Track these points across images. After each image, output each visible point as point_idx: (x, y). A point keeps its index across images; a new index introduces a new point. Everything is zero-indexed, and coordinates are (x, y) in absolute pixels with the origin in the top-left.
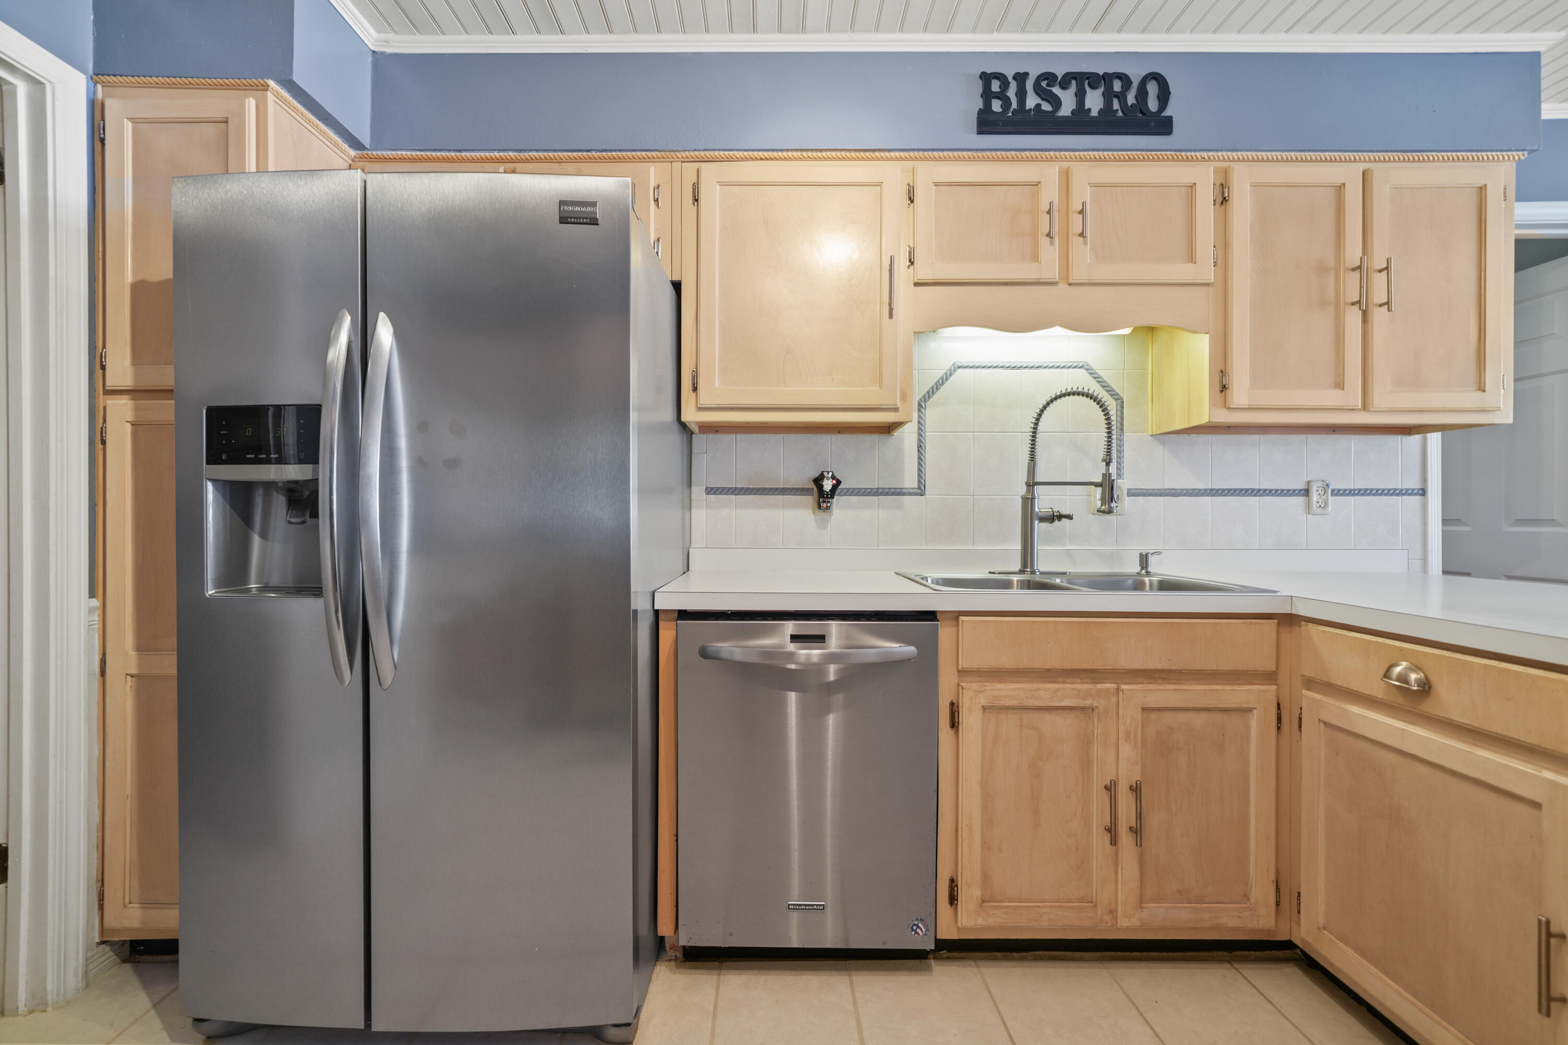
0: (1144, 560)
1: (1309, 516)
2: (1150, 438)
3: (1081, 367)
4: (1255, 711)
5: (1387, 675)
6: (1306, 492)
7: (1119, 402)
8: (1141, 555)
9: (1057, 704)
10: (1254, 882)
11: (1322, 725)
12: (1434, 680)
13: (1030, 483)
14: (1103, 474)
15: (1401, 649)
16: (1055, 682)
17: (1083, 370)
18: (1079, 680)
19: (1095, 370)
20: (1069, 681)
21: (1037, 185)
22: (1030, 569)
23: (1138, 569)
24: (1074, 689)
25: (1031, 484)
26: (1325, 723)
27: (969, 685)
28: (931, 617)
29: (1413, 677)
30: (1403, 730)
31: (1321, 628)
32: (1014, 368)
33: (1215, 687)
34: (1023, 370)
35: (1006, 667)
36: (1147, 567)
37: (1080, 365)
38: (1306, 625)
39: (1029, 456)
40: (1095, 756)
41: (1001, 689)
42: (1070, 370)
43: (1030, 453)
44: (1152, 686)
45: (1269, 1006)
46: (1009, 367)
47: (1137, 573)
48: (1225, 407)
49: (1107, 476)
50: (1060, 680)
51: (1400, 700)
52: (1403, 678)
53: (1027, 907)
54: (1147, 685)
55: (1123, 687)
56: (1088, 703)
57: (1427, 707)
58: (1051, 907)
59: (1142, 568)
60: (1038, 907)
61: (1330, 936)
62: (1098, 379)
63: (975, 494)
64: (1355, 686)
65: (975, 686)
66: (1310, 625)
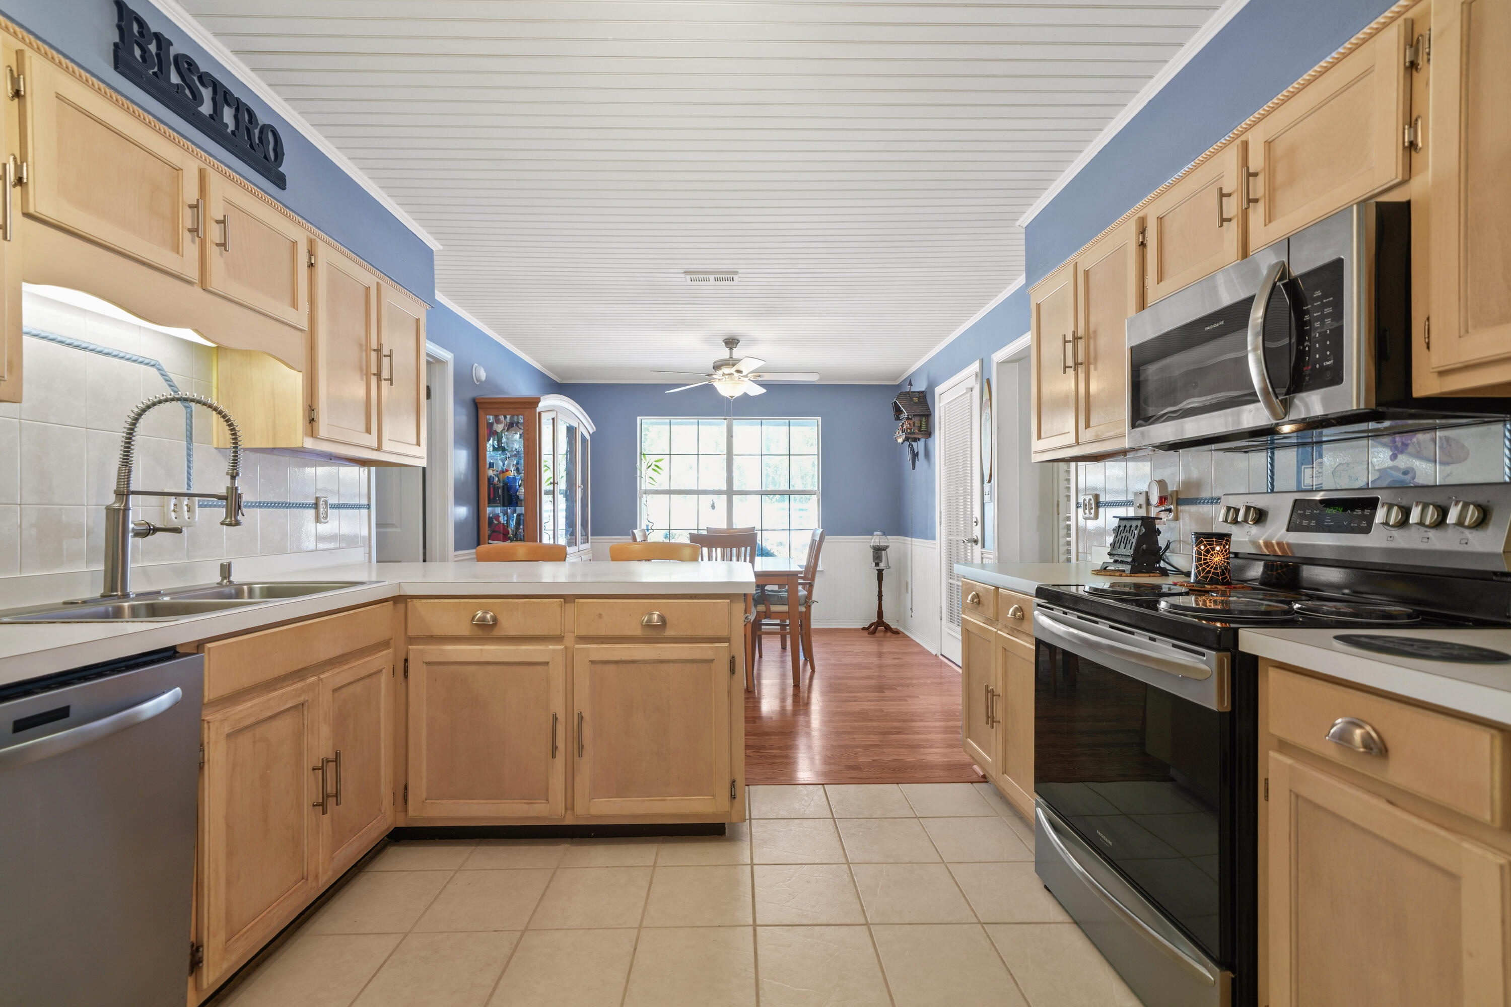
0: (226, 570)
1: (318, 524)
2: (215, 451)
3: (153, 366)
4: (384, 670)
5: (473, 620)
6: (316, 506)
7: (189, 410)
8: (222, 565)
9: (282, 709)
10: (384, 797)
11: (425, 665)
12: (499, 617)
13: (123, 491)
14: (228, 487)
15: (480, 603)
16: (276, 690)
17: (155, 369)
18: (291, 682)
19: (166, 372)
20: (284, 685)
21: (177, 170)
22: (121, 591)
23: (219, 579)
24: (293, 690)
25: (124, 493)
26: (426, 663)
27: (213, 717)
28: (171, 653)
29: (488, 616)
30: (481, 650)
31: (424, 601)
32: (77, 347)
33: (368, 659)
34: (88, 353)
35: (246, 686)
36: (229, 575)
37: (152, 363)
38: (411, 601)
39: (121, 460)
40: (306, 745)
41: (241, 711)
42: (142, 366)
43: (122, 456)
44: (337, 670)
45: (405, 873)
46: (69, 345)
47: (218, 584)
48: (312, 436)
49: (233, 490)
50: (279, 686)
51: (480, 633)
52: (483, 619)
53: (261, 919)
54: (334, 670)
55: (322, 676)
56: (301, 699)
57: (496, 632)
58: (278, 905)
59: (224, 578)
60: (270, 911)
61: (431, 801)
62: (169, 382)
63: (23, 503)
64: (451, 632)
65: (219, 716)
66: (415, 600)
